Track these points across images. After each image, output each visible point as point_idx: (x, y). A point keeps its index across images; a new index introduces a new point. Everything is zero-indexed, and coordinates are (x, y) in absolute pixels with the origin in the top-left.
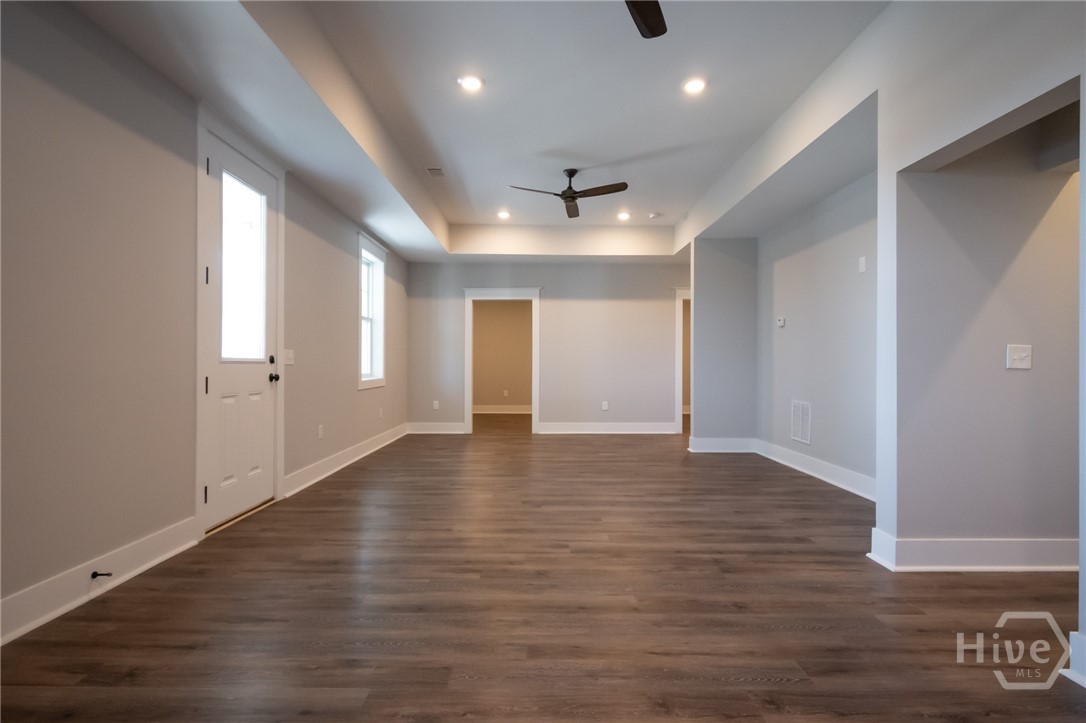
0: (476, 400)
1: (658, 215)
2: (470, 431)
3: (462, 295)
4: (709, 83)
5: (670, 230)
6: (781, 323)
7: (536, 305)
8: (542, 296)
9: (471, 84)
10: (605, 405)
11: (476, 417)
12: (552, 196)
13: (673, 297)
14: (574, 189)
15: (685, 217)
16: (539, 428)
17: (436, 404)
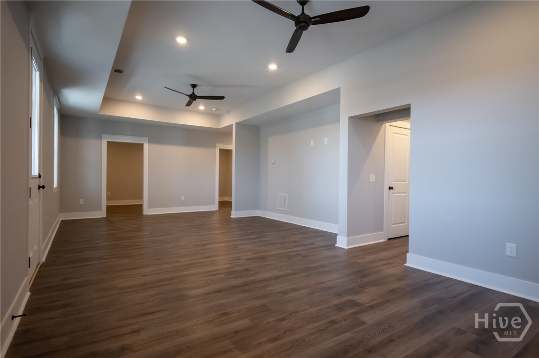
0: (108, 198)
1: (217, 109)
2: (105, 216)
3: (100, 138)
4: (278, 67)
5: (217, 117)
6: (273, 162)
7: (146, 147)
8: (150, 142)
9: (181, 40)
10: (183, 198)
11: (108, 207)
12: (185, 96)
13: (215, 147)
14: (196, 94)
15: (229, 112)
16: (147, 211)
17: (82, 201)
